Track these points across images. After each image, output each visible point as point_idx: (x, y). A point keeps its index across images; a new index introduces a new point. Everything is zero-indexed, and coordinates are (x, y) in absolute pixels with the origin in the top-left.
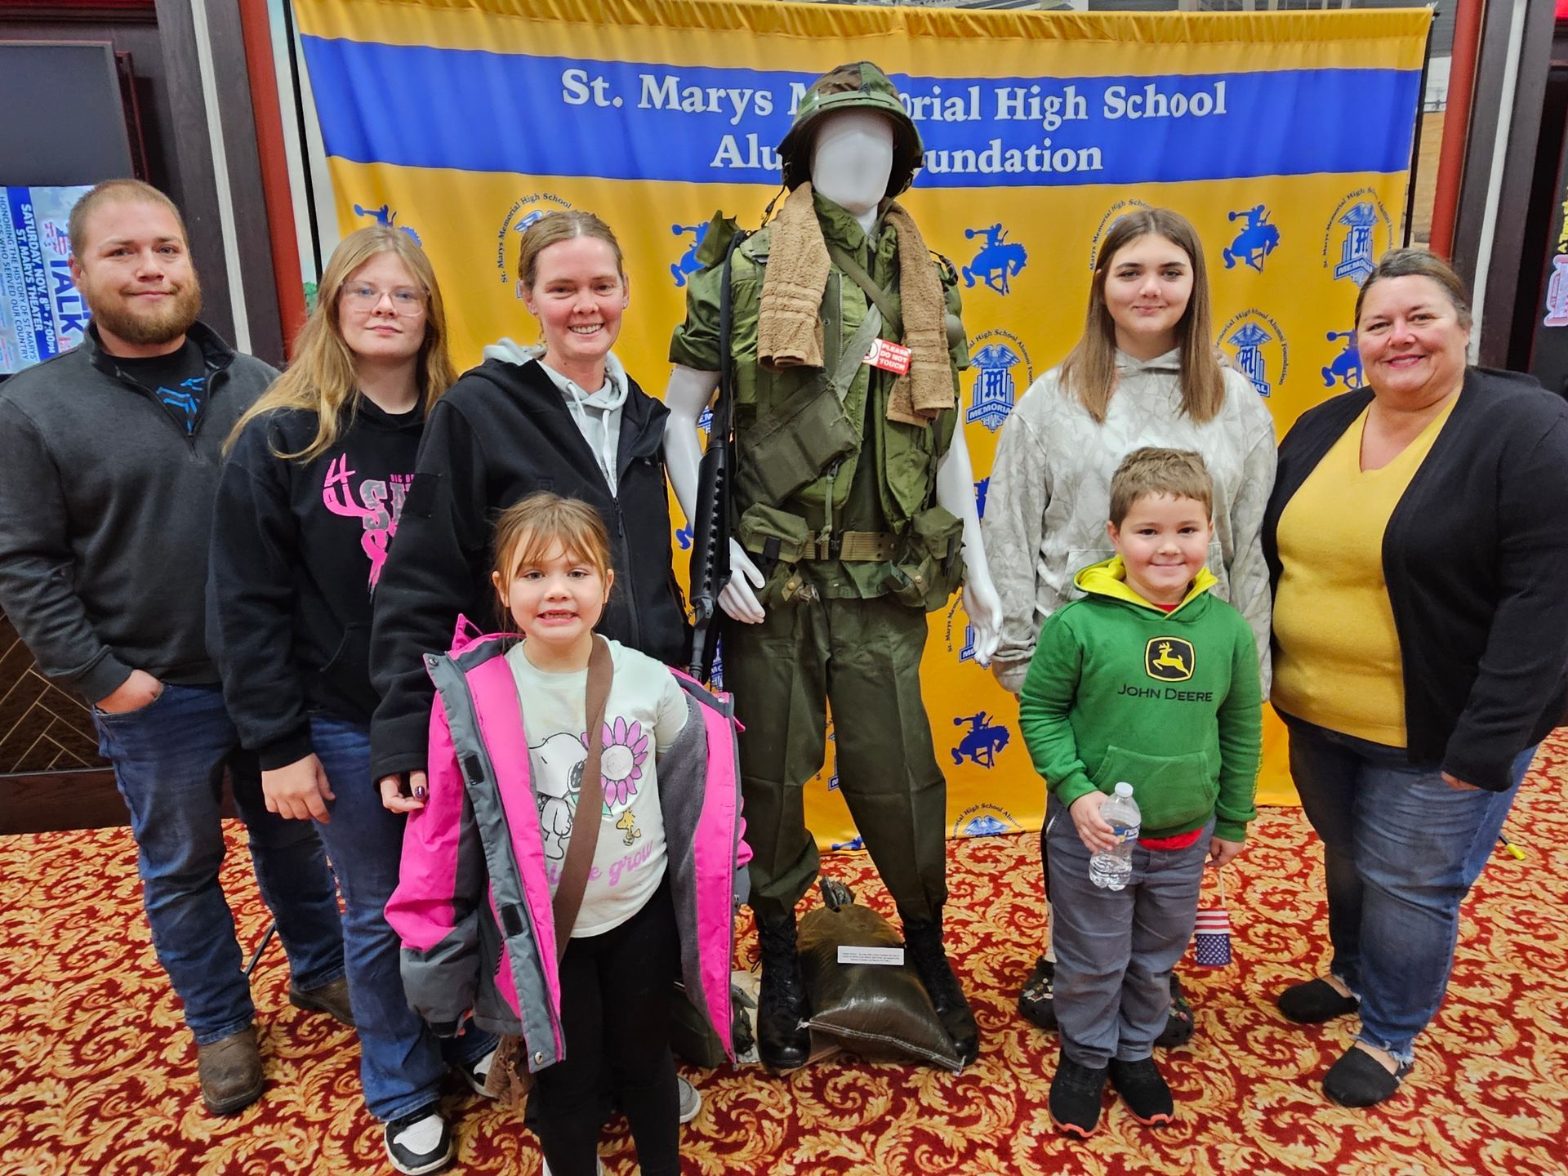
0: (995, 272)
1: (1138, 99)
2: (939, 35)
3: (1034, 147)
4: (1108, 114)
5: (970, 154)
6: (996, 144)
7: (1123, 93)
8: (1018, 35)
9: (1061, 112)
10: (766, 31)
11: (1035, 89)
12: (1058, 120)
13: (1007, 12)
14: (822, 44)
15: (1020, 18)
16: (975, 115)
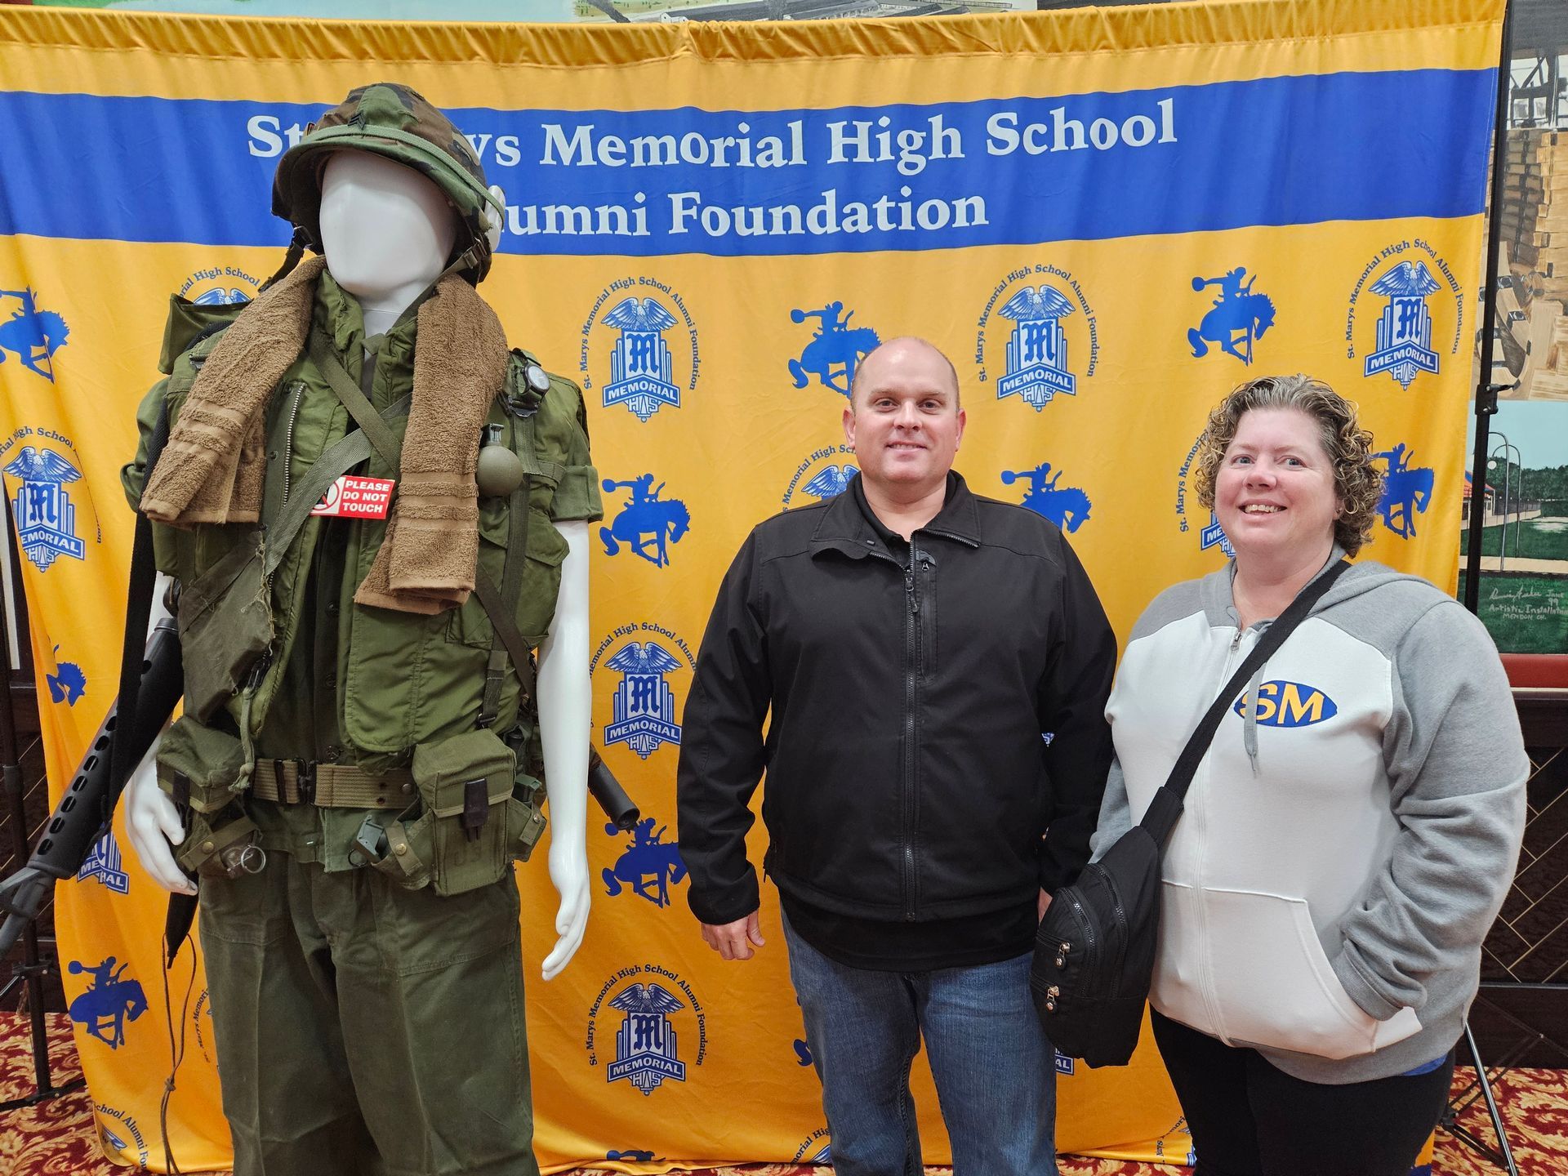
0: (834, 368)
1: (1042, 129)
2: (745, 58)
3: (885, 198)
4: (992, 150)
5: (794, 211)
6: (830, 195)
7: (1015, 123)
8: (856, 51)
9: (926, 150)
10: (509, 60)
11: (884, 121)
12: (921, 161)
13: (835, 21)
14: (584, 74)
15: (855, 28)
16: (798, 158)
